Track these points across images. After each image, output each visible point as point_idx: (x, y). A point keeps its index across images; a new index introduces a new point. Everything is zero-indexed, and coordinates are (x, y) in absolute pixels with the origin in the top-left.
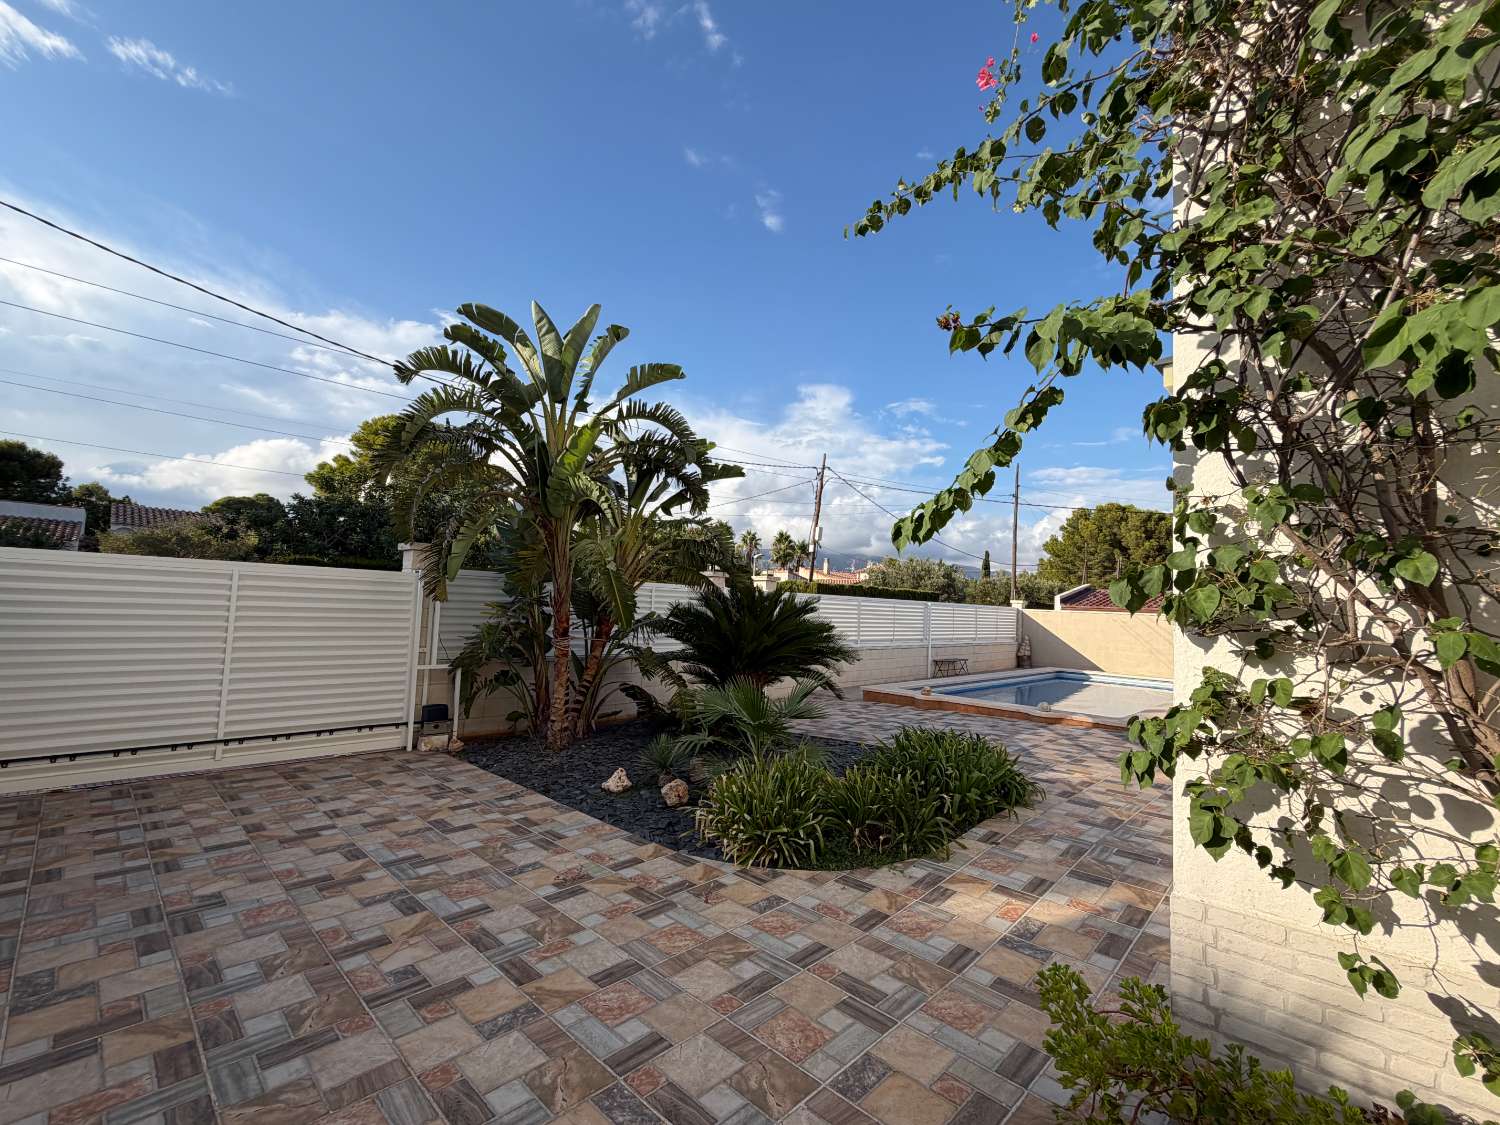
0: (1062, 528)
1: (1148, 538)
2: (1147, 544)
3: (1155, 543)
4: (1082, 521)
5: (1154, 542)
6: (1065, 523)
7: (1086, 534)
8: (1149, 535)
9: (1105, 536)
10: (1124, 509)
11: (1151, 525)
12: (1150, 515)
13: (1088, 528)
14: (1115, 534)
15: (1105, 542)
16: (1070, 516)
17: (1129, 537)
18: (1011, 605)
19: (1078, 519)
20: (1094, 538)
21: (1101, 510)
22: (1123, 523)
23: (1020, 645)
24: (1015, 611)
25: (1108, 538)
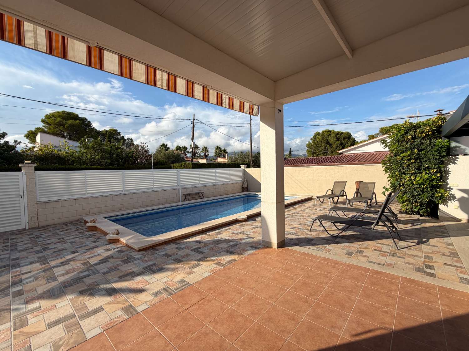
0: (311, 139)
1: (337, 140)
2: (337, 142)
3: (340, 142)
4: (317, 136)
6: (312, 137)
7: (318, 140)
8: (338, 139)
10: (330, 131)
11: (338, 136)
12: (338, 133)
13: (319, 138)
14: (328, 140)
15: (324, 143)
16: (314, 135)
17: (332, 140)
18: (241, 167)
19: (316, 135)
20: (321, 141)
21: (323, 132)
22: (330, 136)
23: (243, 183)
24: (242, 170)
25: (325, 141)
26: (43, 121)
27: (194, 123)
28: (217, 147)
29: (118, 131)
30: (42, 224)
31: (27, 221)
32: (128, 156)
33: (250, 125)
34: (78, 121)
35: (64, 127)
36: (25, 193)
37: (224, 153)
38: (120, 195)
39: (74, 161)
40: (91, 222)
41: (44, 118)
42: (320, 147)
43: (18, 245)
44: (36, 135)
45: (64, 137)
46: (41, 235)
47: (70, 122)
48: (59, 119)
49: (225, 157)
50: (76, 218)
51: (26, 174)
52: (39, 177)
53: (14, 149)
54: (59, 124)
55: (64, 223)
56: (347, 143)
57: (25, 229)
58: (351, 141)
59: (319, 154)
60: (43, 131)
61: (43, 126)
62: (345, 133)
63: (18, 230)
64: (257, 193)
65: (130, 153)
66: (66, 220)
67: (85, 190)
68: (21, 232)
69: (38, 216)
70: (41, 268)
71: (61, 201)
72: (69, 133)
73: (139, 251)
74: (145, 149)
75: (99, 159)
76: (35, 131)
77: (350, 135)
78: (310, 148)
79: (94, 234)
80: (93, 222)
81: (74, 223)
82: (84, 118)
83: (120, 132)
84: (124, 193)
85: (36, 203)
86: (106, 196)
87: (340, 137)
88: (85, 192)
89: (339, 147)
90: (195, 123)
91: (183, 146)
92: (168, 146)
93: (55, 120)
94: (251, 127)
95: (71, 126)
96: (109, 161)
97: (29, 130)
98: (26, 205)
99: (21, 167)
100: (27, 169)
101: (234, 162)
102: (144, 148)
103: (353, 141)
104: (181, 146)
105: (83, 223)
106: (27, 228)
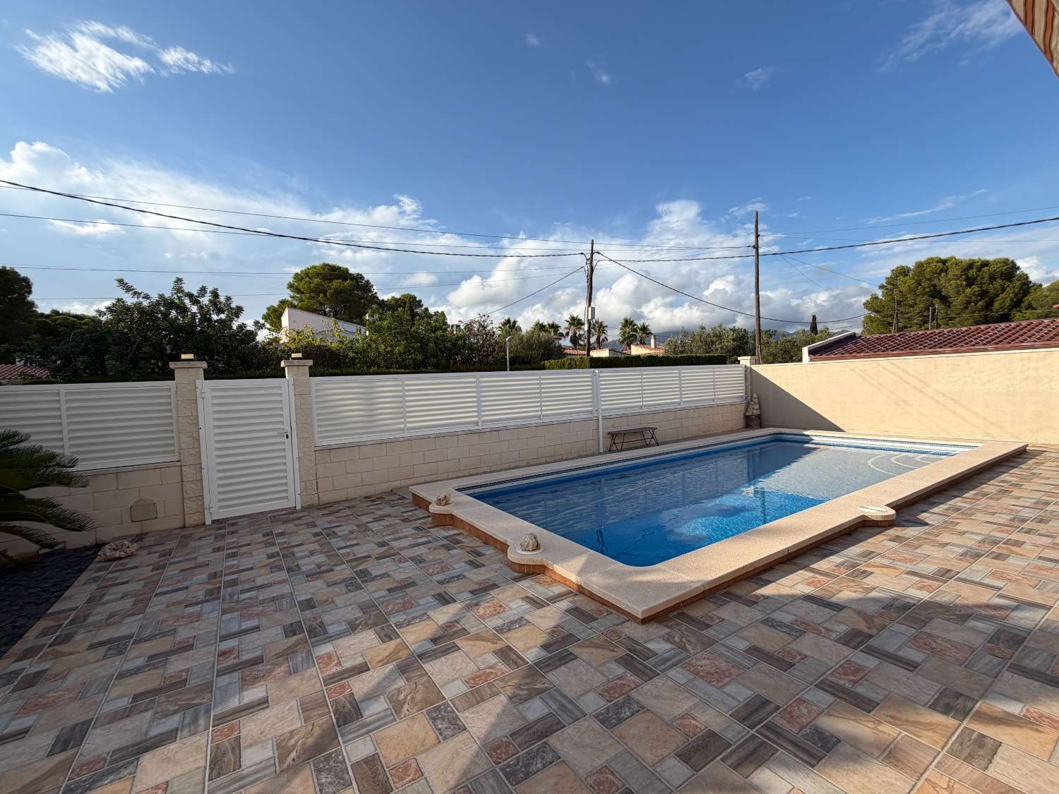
1: (969, 285)
2: (968, 290)
4: (900, 278)
5: (976, 288)
6: (884, 281)
7: (904, 289)
8: (970, 282)
9: (924, 288)
10: (944, 262)
11: (972, 272)
12: (971, 265)
13: (905, 284)
14: (935, 286)
15: (924, 294)
16: (889, 275)
17: (948, 285)
18: (739, 362)
19: (897, 276)
20: (913, 291)
21: (920, 265)
22: (943, 274)
23: (748, 405)
24: (743, 369)
25: (927, 290)
26: (291, 286)
27: (591, 263)
28: (626, 321)
29: (418, 299)
30: (325, 498)
31: (298, 491)
32: (454, 345)
33: (754, 250)
34: (349, 281)
35: (325, 295)
36: (294, 425)
37: (644, 335)
38: (471, 433)
39: (353, 359)
40: (439, 502)
41: (291, 280)
42: (911, 306)
43: (297, 555)
44: (281, 314)
45: (325, 314)
46: (335, 530)
47: (336, 283)
48: (316, 280)
49: (650, 344)
50: (386, 487)
51: (294, 385)
52: (317, 391)
53: (254, 339)
54: (319, 290)
55: (367, 497)
56: (1004, 290)
57: (295, 507)
58: (1018, 283)
59: (907, 327)
60: (292, 306)
61: (291, 297)
62: (996, 262)
63: (283, 510)
64: (806, 433)
65: (459, 338)
66: (370, 491)
67: (403, 420)
68: (288, 515)
69: (319, 481)
70: (387, 653)
71: (359, 445)
72: (334, 308)
73: (645, 621)
74: (489, 328)
75: (400, 354)
76: (279, 306)
77: (1014, 267)
78: (877, 312)
79: (453, 535)
80: (443, 503)
81: (387, 498)
82: (358, 274)
83: (420, 301)
84: (480, 427)
85: (313, 449)
86: (443, 436)
87: (978, 276)
88: (403, 426)
89: (976, 304)
90: (594, 263)
91: (551, 322)
92: (517, 324)
93: (310, 283)
94: (758, 255)
95: (337, 292)
96: (420, 357)
97: (269, 306)
98: (296, 455)
99: (284, 368)
100: (295, 373)
101: (682, 352)
102: (486, 327)
103: (1024, 284)
104: (546, 323)
105: (408, 501)
106: (299, 507)
